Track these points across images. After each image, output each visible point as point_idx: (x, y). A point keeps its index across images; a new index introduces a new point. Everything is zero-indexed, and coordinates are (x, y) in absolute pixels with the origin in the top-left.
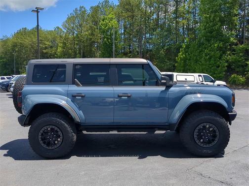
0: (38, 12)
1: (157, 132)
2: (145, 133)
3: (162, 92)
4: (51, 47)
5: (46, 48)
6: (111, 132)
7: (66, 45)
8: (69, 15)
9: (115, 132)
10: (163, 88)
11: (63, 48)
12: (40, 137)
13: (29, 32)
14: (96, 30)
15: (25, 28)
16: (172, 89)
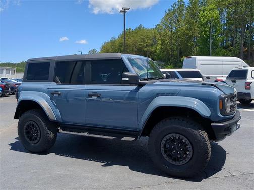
0: (125, 12)
1: (126, 139)
2: (112, 138)
3: (132, 91)
4: (152, 45)
5: (147, 46)
6: (82, 134)
7: (164, 41)
8: (167, 11)
9: (86, 134)
10: (134, 88)
11: (162, 45)
12: (25, 131)
13: (133, 31)
14: (194, 23)
15: (130, 29)
16: (144, 89)
